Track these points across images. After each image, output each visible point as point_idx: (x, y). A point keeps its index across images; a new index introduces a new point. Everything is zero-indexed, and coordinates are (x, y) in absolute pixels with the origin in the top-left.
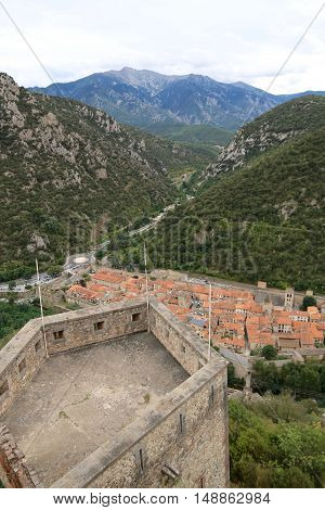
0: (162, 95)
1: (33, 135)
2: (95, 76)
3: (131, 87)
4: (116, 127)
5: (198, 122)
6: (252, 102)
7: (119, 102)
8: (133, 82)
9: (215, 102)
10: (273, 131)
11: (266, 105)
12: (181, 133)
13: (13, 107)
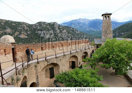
0: (89, 24)
1: (61, 35)
2: (72, 21)
3: (81, 23)
4: (79, 32)
5: (98, 30)
7: (78, 26)
8: (82, 21)
10: (120, 32)
11: (117, 25)
12: (94, 33)
13: (57, 29)
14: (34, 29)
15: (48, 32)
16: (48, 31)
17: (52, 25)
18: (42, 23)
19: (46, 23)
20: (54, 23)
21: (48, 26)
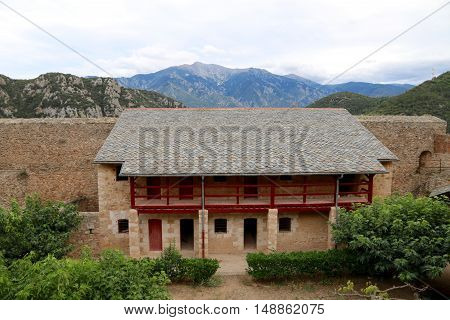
0: (226, 85)
3: (200, 78)
6: (303, 91)
7: (190, 90)
8: (202, 74)
9: (271, 90)
11: (315, 93)
13: (116, 102)
14: (30, 99)
15: (81, 113)
16: (85, 108)
17: (98, 86)
18: (61, 80)
19: (74, 77)
20: (103, 79)
21: (83, 92)
